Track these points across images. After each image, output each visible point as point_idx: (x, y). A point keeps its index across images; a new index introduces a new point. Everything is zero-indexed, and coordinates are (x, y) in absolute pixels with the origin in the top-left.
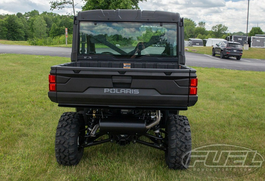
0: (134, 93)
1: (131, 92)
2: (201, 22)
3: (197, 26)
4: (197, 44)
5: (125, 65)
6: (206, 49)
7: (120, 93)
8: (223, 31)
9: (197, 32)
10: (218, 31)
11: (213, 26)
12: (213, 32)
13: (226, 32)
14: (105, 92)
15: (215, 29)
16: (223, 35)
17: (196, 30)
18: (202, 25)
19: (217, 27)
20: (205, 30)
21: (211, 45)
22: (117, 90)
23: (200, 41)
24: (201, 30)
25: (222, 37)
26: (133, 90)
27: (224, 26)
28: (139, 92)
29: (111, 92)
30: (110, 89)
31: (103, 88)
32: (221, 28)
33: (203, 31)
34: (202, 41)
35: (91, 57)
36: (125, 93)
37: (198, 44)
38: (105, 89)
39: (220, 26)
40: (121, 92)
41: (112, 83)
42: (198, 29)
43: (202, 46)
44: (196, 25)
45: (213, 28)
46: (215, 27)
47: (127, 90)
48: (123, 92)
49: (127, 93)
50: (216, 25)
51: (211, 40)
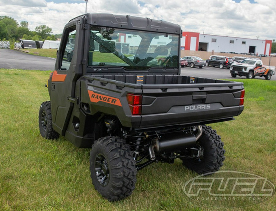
0: (208, 108)
1: (205, 108)
2: (23, 21)
3: (19, 26)
4: (29, 46)
5: (138, 78)
6: (48, 52)
7: (197, 110)
8: (47, 33)
9: (21, 32)
10: (42, 32)
11: (36, 27)
12: (37, 33)
13: (50, 34)
14: (186, 110)
15: (39, 30)
16: (47, 37)
17: (19, 30)
18: (25, 25)
19: (41, 28)
20: (28, 30)
21: (49, 48)
22: (195, 106)
23: (33, 43)
24: (24, 31)
25: (47, 39)
26: (206, 105)
27: (48, 27)
28: (211, 107)
29: (190, 109)
30: (189, 107)
31: (184, 106)
32: (45, 29)
33: (27, 32)
34: (35, 43)
35: (101, 69)
36: (201, 109)
37: (31, 46)
38: (186, 107)
39: (44, 27)
40: (198, 108)
41: (192, 100)
42: (21, 29)
43: (36, 47)
44: (18, 24)
45: (36, 28)
46: (39, 28)
47: (202, 106)
48: (199, 108)
49: (202, 109)
50: (40, 26)
51: (48, 42)
